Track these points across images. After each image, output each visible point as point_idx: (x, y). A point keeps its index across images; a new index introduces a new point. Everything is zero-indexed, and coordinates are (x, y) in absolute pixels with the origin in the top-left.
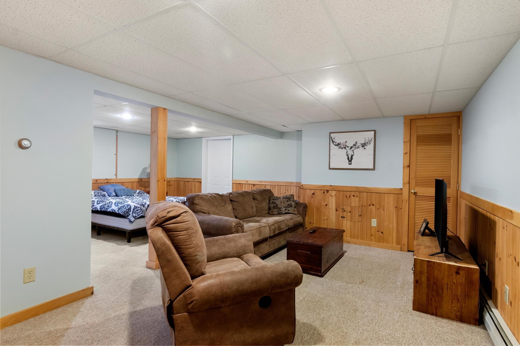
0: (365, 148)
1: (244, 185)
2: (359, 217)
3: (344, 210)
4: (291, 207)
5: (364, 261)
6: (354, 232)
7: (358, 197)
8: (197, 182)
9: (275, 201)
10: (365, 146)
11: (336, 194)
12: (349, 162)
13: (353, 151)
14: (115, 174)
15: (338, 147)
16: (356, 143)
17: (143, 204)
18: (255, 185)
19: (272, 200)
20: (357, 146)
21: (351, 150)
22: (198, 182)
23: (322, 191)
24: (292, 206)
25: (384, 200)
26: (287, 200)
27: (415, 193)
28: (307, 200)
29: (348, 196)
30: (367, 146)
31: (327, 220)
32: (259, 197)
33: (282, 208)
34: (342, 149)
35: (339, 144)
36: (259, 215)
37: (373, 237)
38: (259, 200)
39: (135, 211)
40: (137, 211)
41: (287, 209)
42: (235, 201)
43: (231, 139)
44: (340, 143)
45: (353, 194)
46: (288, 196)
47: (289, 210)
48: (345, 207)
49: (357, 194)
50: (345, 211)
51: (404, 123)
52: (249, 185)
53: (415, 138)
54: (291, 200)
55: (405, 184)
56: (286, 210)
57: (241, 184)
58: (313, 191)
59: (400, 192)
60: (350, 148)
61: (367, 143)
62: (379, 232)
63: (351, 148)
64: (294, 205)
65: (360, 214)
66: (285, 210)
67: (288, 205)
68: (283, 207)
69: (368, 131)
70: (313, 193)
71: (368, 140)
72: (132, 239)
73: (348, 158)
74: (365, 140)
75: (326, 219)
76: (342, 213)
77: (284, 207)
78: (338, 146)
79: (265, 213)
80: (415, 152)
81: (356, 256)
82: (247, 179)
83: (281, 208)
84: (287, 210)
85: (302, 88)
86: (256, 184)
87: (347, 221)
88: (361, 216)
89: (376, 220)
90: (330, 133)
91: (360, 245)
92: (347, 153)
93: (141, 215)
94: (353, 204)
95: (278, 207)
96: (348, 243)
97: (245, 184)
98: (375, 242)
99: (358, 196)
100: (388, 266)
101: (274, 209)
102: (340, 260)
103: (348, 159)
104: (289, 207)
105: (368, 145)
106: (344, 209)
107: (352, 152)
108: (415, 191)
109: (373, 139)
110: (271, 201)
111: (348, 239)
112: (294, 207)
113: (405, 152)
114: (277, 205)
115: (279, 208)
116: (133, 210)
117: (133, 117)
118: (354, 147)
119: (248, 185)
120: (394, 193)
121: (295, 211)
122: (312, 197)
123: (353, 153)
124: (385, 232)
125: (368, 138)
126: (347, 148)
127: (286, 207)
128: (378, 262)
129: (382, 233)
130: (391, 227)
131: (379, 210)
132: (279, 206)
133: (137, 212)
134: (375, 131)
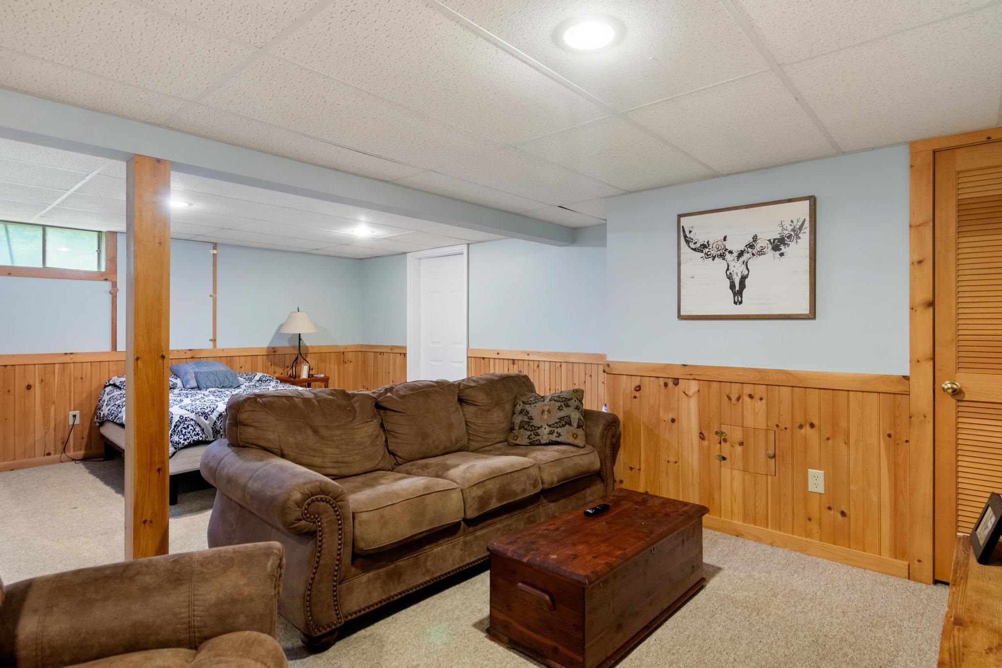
0: (781, 251)
1: (492, 361)
2: (767, 461)
3: (722, 438)
4: (567, 426)
5: (768, 616)
6: (755, 504)
7: (764, 401)
8: (398, 355)
9: (528, 407)
10: (782, 247)
11: (699, 391)
12: (734, 297)
13: (746, 264)
14: (212, 338)
15: (703, 255)
16: (755, 238)
17: (206, 411)
18: (516, 361)
19: (521, 404)
20: (758, 247)
21: (741, 260)
22: (401, 354)
23: (662, 381)
24: (570, 424)
25: (848, 412)
26: (559, 404)
27: (954, 391)
28: (621, 404)
29: (734, 397)
30: (788, 245)
31: (676, 462)
32: (481, 398)
33: (542, 426)
34: (713, 260)
35: (704, 246)
36: (477, 445)
37: (814, 526)
38: (481, 404)
39: (179, 429)
40: (185, 428)
41: (556, 430)
42: (395, 409)
43: (463, 254)
44: (708, 242)
45: (748, 389)
46: (564, 395)
47: (559, 435)
48: (724, 428)
49: (761, 391)
50: (725, 440)
51: (912, 166)
52: (502, 361)
53: (952, 211)
54: (569, 406)
55: (918, 361)
56: (552, 434)
57: (486, 359)
58: (636, 382)
59: (900, 388)
60: (736, 254)
61: (788, 237)
62: (832, 512)
63: (741, 254)
64: (577, 421)
65: (771, 452)
66: (549, 434)
67: (561, 419)
68: (546, 426)
69: (790, 201)
70: (637, 387)
71: (790, 228)
72: (179, 497)
73: (732, 286)
74: (783, 229)
75: (672, 459)
76: (718, 446)
77: (548, 425)
78: (702, 252)
79: (498, 440)
80: (952, 257)
81: (746, 593)
82: (498, 348)
83: (539, 428)
84: (555, 434)
85: (496, 45)
86: (518, 360)
87: (732, 469)
88: (774, 456)
89: (822, 472)
90: (680, 216)
91: (772, 544)
92: (728, 269)
93: (194, 440)
94: (749, 422)
95: (533, 426)
96: (737, 536)
97: (494, 358)
98: (821, 541)
99: (764, 396)
100: (850, 651)
101: (522, 430)
102: (684, 609)
103: (730, 288)
104: (563, 426)
105: (792, 244)
106: (722, 433)
107: (744, 267)
108: (955, 386)
109: (807, 224)
110: (519, 408)
111: (736, 522)
112: (575, 425)
113: (917, 258)
114: (531, 418)
115: (535, 427)
116: (175, 426)
117: (191, 205)
118: (748, 252)
119: (500, 360)
120: (879, 390)
121: (576, 438)
122: (635, 397)
123: (747, 269)
124: (852, 513)
125: (792, 221)
126: (728, 256)
127: (553, 424)
128: (817, 627)
129: (843, 514)
130: (875, 498)
131: (830, 441)
132: (536, 423)
133: (184, 431)
134: (813, 200)
